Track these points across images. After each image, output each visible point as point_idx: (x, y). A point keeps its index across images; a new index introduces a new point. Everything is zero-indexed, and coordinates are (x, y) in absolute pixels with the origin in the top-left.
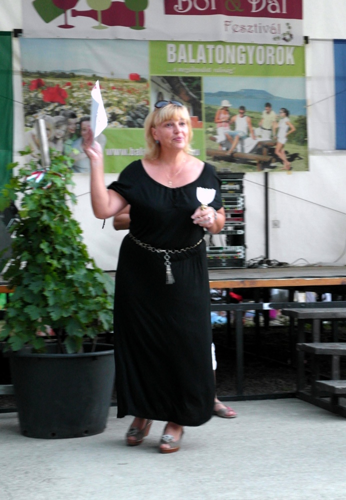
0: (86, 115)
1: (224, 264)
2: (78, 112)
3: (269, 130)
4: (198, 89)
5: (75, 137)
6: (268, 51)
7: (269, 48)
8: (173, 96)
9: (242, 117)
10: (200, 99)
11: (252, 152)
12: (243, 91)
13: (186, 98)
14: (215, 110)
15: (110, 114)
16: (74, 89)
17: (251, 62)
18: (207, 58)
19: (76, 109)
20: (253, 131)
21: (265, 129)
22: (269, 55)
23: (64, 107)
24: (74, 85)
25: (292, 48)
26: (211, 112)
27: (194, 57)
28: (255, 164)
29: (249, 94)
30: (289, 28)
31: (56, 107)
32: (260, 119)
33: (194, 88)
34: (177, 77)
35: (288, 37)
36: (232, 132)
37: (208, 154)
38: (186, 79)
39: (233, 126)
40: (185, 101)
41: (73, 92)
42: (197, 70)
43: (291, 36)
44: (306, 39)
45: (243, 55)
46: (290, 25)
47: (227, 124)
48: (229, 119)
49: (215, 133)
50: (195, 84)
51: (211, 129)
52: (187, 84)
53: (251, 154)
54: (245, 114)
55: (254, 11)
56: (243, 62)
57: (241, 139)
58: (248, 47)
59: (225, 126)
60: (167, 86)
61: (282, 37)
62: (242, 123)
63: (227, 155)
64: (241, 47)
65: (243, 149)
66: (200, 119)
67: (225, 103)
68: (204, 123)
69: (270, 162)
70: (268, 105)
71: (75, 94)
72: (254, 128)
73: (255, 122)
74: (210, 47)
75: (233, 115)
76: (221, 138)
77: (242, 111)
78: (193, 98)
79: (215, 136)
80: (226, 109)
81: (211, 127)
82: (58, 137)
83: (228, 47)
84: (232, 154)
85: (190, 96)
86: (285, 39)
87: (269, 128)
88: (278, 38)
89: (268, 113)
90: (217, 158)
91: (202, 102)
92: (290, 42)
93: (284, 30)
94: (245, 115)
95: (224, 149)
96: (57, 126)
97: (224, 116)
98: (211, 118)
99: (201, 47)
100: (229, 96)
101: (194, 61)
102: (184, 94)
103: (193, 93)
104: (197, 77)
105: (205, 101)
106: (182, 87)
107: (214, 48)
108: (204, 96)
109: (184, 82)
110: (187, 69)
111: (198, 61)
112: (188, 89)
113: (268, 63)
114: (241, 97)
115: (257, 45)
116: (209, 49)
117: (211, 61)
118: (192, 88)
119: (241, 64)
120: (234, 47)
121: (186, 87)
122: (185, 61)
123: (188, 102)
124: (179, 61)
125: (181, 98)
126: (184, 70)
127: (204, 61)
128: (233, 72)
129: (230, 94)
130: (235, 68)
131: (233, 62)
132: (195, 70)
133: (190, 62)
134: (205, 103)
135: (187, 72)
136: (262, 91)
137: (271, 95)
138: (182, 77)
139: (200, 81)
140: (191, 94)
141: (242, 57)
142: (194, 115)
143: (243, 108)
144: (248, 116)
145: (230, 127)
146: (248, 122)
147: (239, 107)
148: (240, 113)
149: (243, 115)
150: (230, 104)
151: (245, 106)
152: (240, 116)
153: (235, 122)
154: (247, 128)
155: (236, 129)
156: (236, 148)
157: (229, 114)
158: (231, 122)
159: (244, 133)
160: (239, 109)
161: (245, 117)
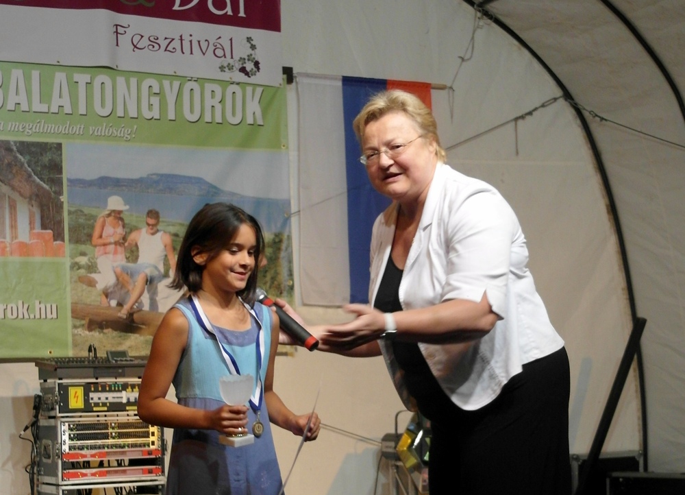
4: (56, 167)
6: (208, 94)
7: (209, 87)
9: (153, 234)
10: (60, 193)
12: (154, 177)
13: (27, 189)
14: (94, 218)
17: (171, 116)
18: (74, 103)
22: (209, 102)
25: (259, 90)
26: (81, 220)
27: (45, 97)
29: (168, 183)
30: (253, 47)
33: (44, 167)
34: (8, 142)
35: (249, 66)
36: (131, 265)
37: (76, 314)
38: (25, 147)
39: (133, 253)
40: (21, 195)
42: (53, 128)
43: (257, 64)
44: (288, 73)
45: (155, 101)
46: (253, 43)
47: (120, 249)
48: (124, 239)
49: (92, 268)
50: (46, 159)
51: (83, 260)
52: (28, 157)
54: (159, 227)
55: (176, 7)
56: (155, 114)
57: (150, 282)
58: (166, 83)
59: (115, 253)
61: (238, 66)
63: (120, 318)
64: (150, 81)
65: (153, 303)
66: (58, 236)
67: (115, 202)
68: (67, 247)
74: (82, 78)
76: (105, 278)
77: (151, 221)
78: (43, 188)
79: (93, 275)
80: (117, 215)
81: (83, 254)
83: (121, 80)
84: (131, 315)
85: (38, 186)
86: (243, 70)
88: (230, 68)
90: (97, 324)
91: (64, 198)
92: (253, 77)
93: (242, 50)
94: (158, 231)
95: (113, 303)
97: (112, 232)
98: (84, 235)
99: (60, 76)
100: (124, 188)
101: (44, 108)
102: (20, 181)
103: (41, 179)
104: (53, 143)
105: (69, 197)
106: (16, 165)
107: (89, 81)
108: (68, 186)
109: (21, 155)
110: (27, 125)
111: (54, 109)
112: (29, 169)
113: (208, 118)
114: (150, 191)
115: (184, 79)
116: (77, 82)
117: (82, 110)
118: (39, 169)
119: (151, 117)
120: (133, 81)
121: (26, 165)
122: (24, 107)
123: (31, 199)
124: (11, 106)
125: (13, 188)
126: (21, 127)
127: (68, 109)
128: (134, 136)
129: (126, 184)
130: (135, 127)
131: (133, 113)
132: (46, 128)
133: (34, 109)
134: (68, 202)
135: (28, 132)
136: (195, 178)
137: (215, 187)
138: (15, 142)
139: (59, 152)
140: (38, 180)
141: (151, 103)
142: (44, 227)
143: (153, 214)
144: (165, 232)
145: (126, 256)
146: (165, 246)
147: (146, 211)
148: (148, 225)
149: (155, 229)
150: (125, 205)
151: (157, 209)
152: (147, 232)
153: (136, 246)
154: (163, 257)
155: (140, 261)
156: (139, 301)
157: (124, 227)
158: (129, 243)
159: (156, 268)
160: (145, 217)
161: (159, 235)
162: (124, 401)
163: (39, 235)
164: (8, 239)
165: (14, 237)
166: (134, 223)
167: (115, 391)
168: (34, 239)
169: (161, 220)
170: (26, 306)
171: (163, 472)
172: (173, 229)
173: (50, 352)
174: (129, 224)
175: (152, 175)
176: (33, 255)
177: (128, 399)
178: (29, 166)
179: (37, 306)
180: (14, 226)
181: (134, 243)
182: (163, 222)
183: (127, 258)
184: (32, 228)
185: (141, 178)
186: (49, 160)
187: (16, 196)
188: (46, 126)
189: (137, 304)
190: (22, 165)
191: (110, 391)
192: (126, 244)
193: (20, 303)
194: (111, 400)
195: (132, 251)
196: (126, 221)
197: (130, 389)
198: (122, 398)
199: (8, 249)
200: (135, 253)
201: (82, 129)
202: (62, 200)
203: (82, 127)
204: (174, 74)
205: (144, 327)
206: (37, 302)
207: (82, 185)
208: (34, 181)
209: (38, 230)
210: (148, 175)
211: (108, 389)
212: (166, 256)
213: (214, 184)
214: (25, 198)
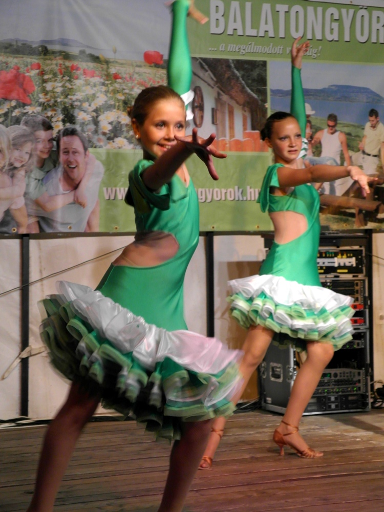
0: (68, 125)
1: (333, 406)
2: (54, 120)
3: (375, 156)
4: (262, 81)
5: (49, 165)
6: (374, 20)
7: (375, 13)
8: (219, 94)
9: (332, 133)
10: (265, 101)
11: (347, 193)
12: (333, 87)
13: (241, 98)
15: (111, 123)
16: (46, 77)
17: (347, 38)
18: (276, 28)
19: (50, 114)
20: (351, 157)
21: (369, 155)
22: (375, 26)
23: (29, 109)
24: (46, 68)
27: (255, 24)
28: (353, 215)
29: (343, 93)
31: (15, 108)
32: (359, 137)
33: (254, 80)
34: (227, 61)
36: (316, 158)
38: (240, 64)
40: (238, 103)
41: (45, 81)
42: (259, 49)
45: (335, 25)
47: (309, 146)
48: (312, 137)
50: (255, 74)
52: (242, 72)
53: (346, 198)
54: (337, 128)
56: (335, 37)
58: (344, 11)
60: (208, 75)
62: (332, 144)
64: (332, 10)
65: (332, 189)
69: (377, 211)
70: (373, 113)
71: (49, 86)
72: (351, 153)
73: (352, 143)
74: (282, 8)
75: (317, 129)
77: (331, 123)
78: (253, 97)
80: (307, 119)
82: (17, 165)
83: (310, 10)
85: (249, 95)
87: (375, 152)
89: (374, 127)
91: (267, 104)
94: (336, 131)
96: (16, 144)
99: (266, 7)
100: (311, 97)
101: (254, 33)
102: (236, 92)
103: (252, 90)
104: (260, 61)
105: (272, 104)
106: (233, 79)
107: (287, 10)
108: (271, 95)
109: (238, 70)
110: (242, 47)
111: (262, 34)
112: (243, 82)
113: (374, 40)
114: (330, 99)
115: (357, 7)
116: (278, 11)
117: (282, 34)
118: (250, 81)
119: (331, 40)
120: (320, 9)
121: (241, 79)
122: (240, 32)
123: (244, 105)
124: (230, 32)
125: (232, 98)
126: (237, 48)
127: (271, 34)
128: (319, 55)
129: (312, 93)
130: (320, 47)
131: (319, 36)
132: (255, 48)
133: (248, 33)
134: (271, 108)
135: (242, 52)
136: (364, 88)
137: (378, 95)
138: (233, 60)
139: (264, 68)
140: (249, 91)
141: (332, 28)
142: (253, 128)
143: (333, 117)
144: (341, 132)
145: (312, 151)
146: (342, 143)
147: (327, 115)
148: (329, 126)
149: (334, 130)
150: (313, 110)
151: (336, 113)
152: (328, 132)
153: (320, 143)
154: (340, 152)
155: (323, 154)
156: (322, 187)
157: (311, 128)
158: (315, 141)
159: (335, 161)
160: (326, 119)
161: (337, 134)
162: (336, 265)
163: (249, 135)
164: (227, 138)
165: (232, 136)
166: (318, 125)
167: (329, 257)
168: (246, 138)
169: (338, 122)
170: (241, 190)
171: (365, 322)
172: (346, 130)
173: (258, 227)
174: (314, 125)
175: (332, 86)
176: (245, 150)
177: (339, 264)
178: (243, 80)
179: (249, 190)
180: (232, 127)
181: (318, 141)
182: (340, 124)
183: (314, 153)
184: (245, 129)
185: (325, 89)
186: (258, 74)
187: (233, 103)
188: (256, 46)
189: (320, 189)
190: (238, 78)
191: (326, 257)
192: (313, 142)
193: (236, 188)
194: (327, 264)
195: (317, 148)
196: (313, 123)
197: (340, 256)
198: (334, 262)
199: (228, 145)
200: (319, 149)
201: (281, 49)
202: (267, 106)
203: (282, 47)
204: (350, 3)
205: (325, 207)
206: (248, 187)
207: (281, 95)
208: (246, 92)
209: (249, 130)
210: (330, 86)
211: (324, 255)
212: (342, 151)
213: (378, 93)
214: (240, 105)
